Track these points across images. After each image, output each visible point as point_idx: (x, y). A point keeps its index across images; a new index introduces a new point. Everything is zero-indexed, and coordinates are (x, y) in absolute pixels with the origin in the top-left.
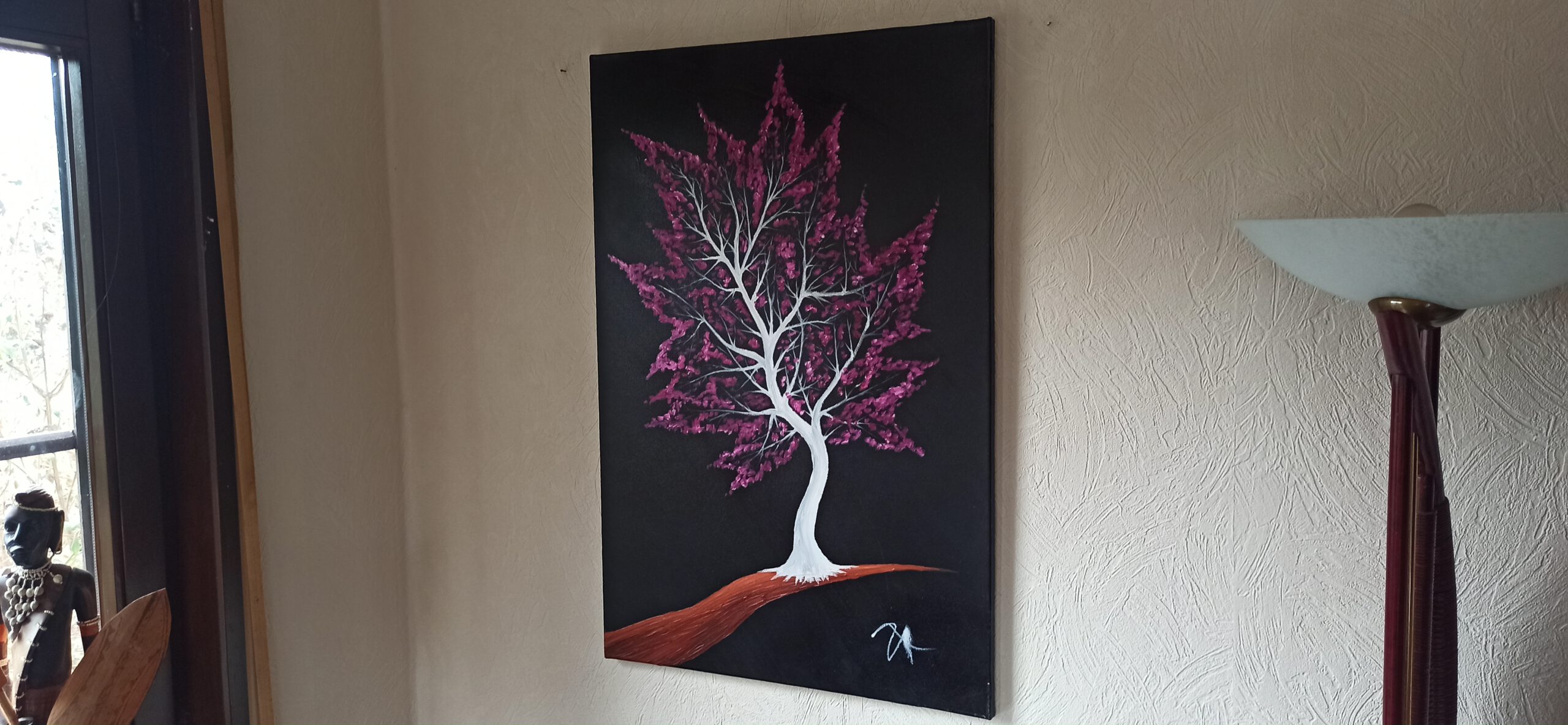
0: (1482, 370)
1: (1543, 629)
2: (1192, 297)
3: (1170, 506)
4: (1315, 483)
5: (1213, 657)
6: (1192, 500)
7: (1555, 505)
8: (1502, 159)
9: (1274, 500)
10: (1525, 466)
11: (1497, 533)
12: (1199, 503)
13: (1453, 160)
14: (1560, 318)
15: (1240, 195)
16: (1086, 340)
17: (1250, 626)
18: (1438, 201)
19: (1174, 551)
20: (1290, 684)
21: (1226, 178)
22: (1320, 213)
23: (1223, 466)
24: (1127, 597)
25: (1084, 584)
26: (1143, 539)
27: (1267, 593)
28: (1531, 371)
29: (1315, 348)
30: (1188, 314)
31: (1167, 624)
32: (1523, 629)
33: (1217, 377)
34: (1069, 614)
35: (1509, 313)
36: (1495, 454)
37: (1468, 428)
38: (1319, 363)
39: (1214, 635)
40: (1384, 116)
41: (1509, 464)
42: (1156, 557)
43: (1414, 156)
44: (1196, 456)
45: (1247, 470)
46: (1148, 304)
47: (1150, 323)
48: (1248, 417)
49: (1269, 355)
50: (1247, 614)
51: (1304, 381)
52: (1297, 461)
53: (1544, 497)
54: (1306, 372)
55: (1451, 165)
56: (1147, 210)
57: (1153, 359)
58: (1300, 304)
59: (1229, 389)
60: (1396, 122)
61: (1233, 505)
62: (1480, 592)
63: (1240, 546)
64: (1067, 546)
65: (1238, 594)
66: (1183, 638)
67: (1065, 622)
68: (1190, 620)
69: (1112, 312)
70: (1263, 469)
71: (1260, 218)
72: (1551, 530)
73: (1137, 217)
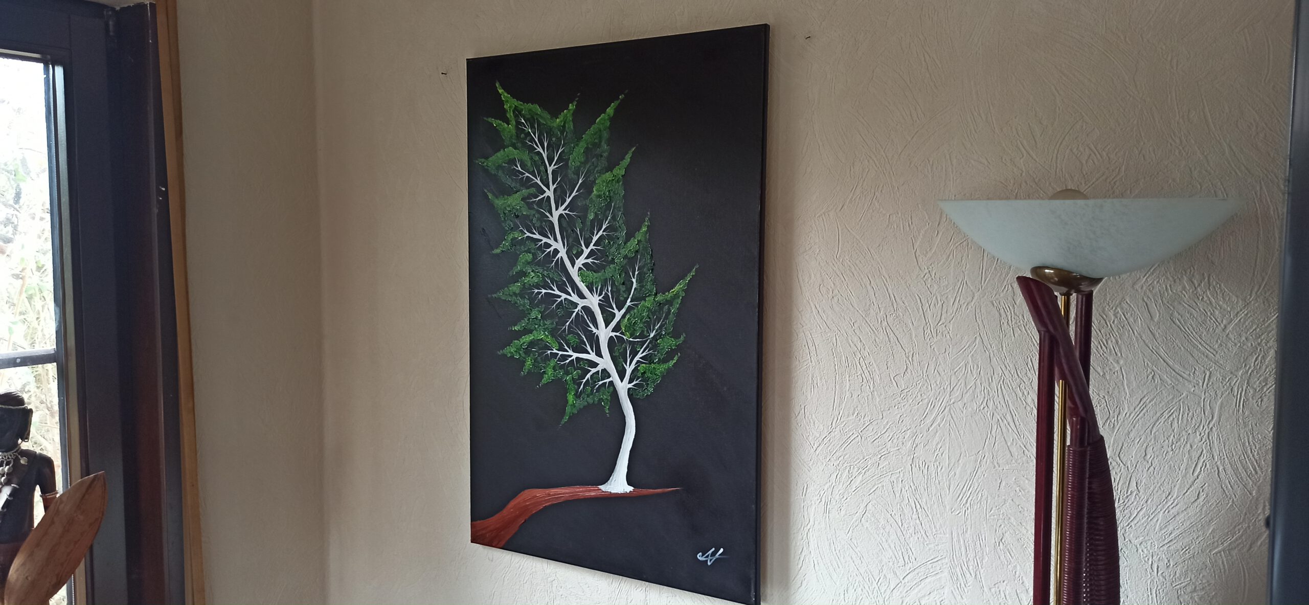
0: (1150, 331)
1: (1198, 552)
2: (918, 264)
3: (899, 437)
4: (1014, 421)
5: (931, 565)
6: (916, 432)
7: (1209, 447)
8: (1167, 152)
9: (981, 434)
10: (1185, 413)
11: (1162, 469)
12: (922, 435)
13: (1127, 153)
14: (1214, 287)
15: (956, 180)
16: (834, 298)
17: (961, 540)
18: (1115, 187)
19: (902, 475)
20: (993, 590)
21: (945, 166)
22: (1020, 195)
23: (941, 405)
24: (864, 511)
25: (831, 499)
26: (877, 464)
27: (975, 513)
28: (1190, 333)
29: (1014, 308)
30: (915, 278)
31: (896, 535)
32: (1182, 552)
33: (937, 330)
34: (819, 523)
35: (1173, 282)
36: (1160, 402)
37: (1138, 379)
38: (1018, 321)
39: (932, 546)
40: (1072, 115)
41: (1172, 411)
42: (887, 479)
43: (1096, 149)
44: (919, 396)
45: (960, 409)
46: (883, 269)
47: (885, 285)
48: (961, 364)
49: (978, 313)
50: (959, 530)
51: (1005, 336)
52: (999, 402)
53: (1200, 440)
54: (1008, 329)
55: (1126, 158)
56: (883, 192)
57: (887, 315)
58: (1003, 272)
59: (946, 341)
60: (1082, 120)
61: (949, 438)
62: (1148, 519)
63: (953, 473)
64: (818, 467)
65: (952, 513)
66: (908, 547)
67: (816, 530)
68: (913, 533)
69: (855, 275)
70: (972, 409)
71: (972, 200)
72: (1206, 469)
73: (875, 197)
